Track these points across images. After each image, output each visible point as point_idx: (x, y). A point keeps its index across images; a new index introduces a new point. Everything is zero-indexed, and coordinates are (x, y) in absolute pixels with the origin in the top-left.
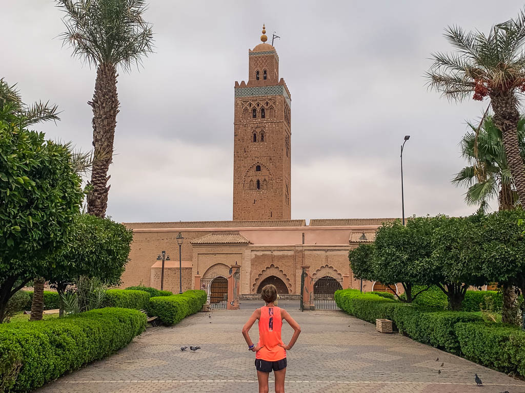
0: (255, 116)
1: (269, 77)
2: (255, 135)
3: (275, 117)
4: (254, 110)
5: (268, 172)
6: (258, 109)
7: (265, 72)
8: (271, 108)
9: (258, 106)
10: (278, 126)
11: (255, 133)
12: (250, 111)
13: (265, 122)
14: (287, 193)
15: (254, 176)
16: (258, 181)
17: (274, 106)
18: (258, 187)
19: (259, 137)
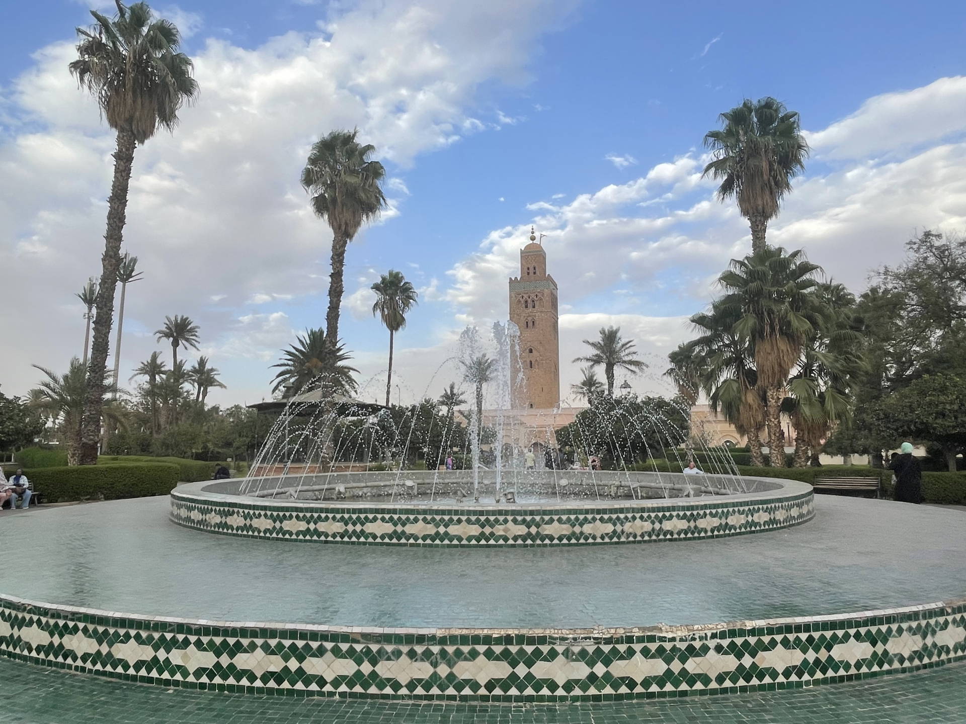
0: (526, 307)
1: (538, 273)
3: (543, 307)
4: (526, 302)
5: (539, 354)
6: (530, 301)
8: (541, 299)
9: (529, 298)
10: (547, 315)
11: (527, 320)
12: (523, 303)
13: (535, 311)
15: (527, 357)
16: (531, 362)
17: (542, 297)
18: (531, 367)
19: (530, 324)
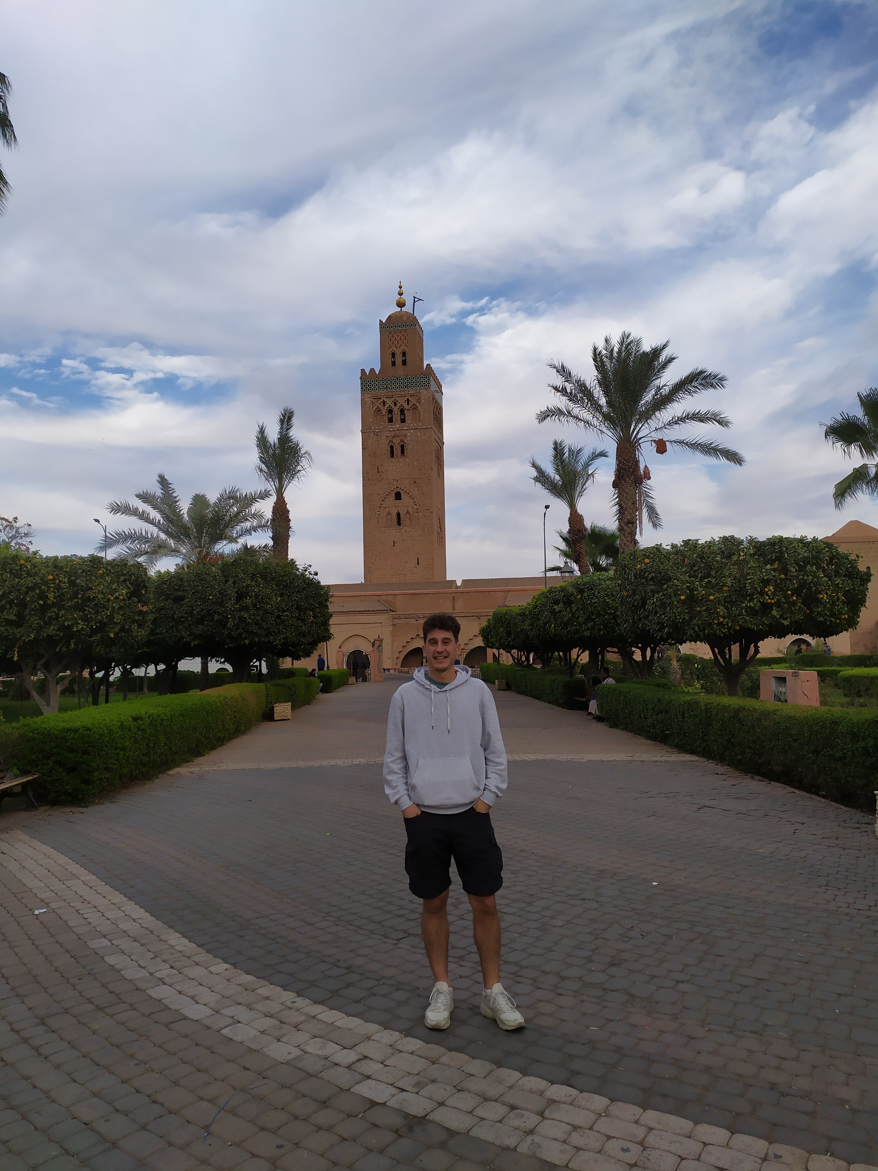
0: (391, 420)
1: (409, 362)
2: (392, 447)
3: (420, 421)
4: (390, 411)
5: (412, 501)
6: (396, 410)
7: (404, 354)
8: (415, 408)
9: (395, 404)
10: (424, 434)
11: (391, 444)
12: (384, 413)
13: (405, 428)
14: (439, 530)
15: (393, 506)
16: (398, 514)
17: (418, 404)
18: (399, 523)
19: (397, 451)
